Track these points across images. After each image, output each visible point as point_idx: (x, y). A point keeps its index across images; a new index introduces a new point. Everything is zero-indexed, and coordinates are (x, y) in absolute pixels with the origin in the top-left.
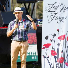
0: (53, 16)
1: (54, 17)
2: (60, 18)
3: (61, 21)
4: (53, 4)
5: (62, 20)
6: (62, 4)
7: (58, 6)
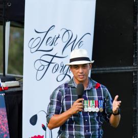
1: (49, 65)
2: (63, 67)
3: (66, 74)
4: (48, 32)
5: (68, 74)
6: (67, 31)
7: (57, 37)
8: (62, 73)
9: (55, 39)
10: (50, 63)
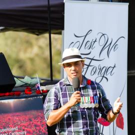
0: (87, 66)
1: (88, 68)
2: (101, 70)
3: (103, 77)
4: (86, 36)
5: (105, 76)
6: (103, 35)
7: (94, 41)
8: (100, 75)
9: (93, 43)
10: (89, 66)
